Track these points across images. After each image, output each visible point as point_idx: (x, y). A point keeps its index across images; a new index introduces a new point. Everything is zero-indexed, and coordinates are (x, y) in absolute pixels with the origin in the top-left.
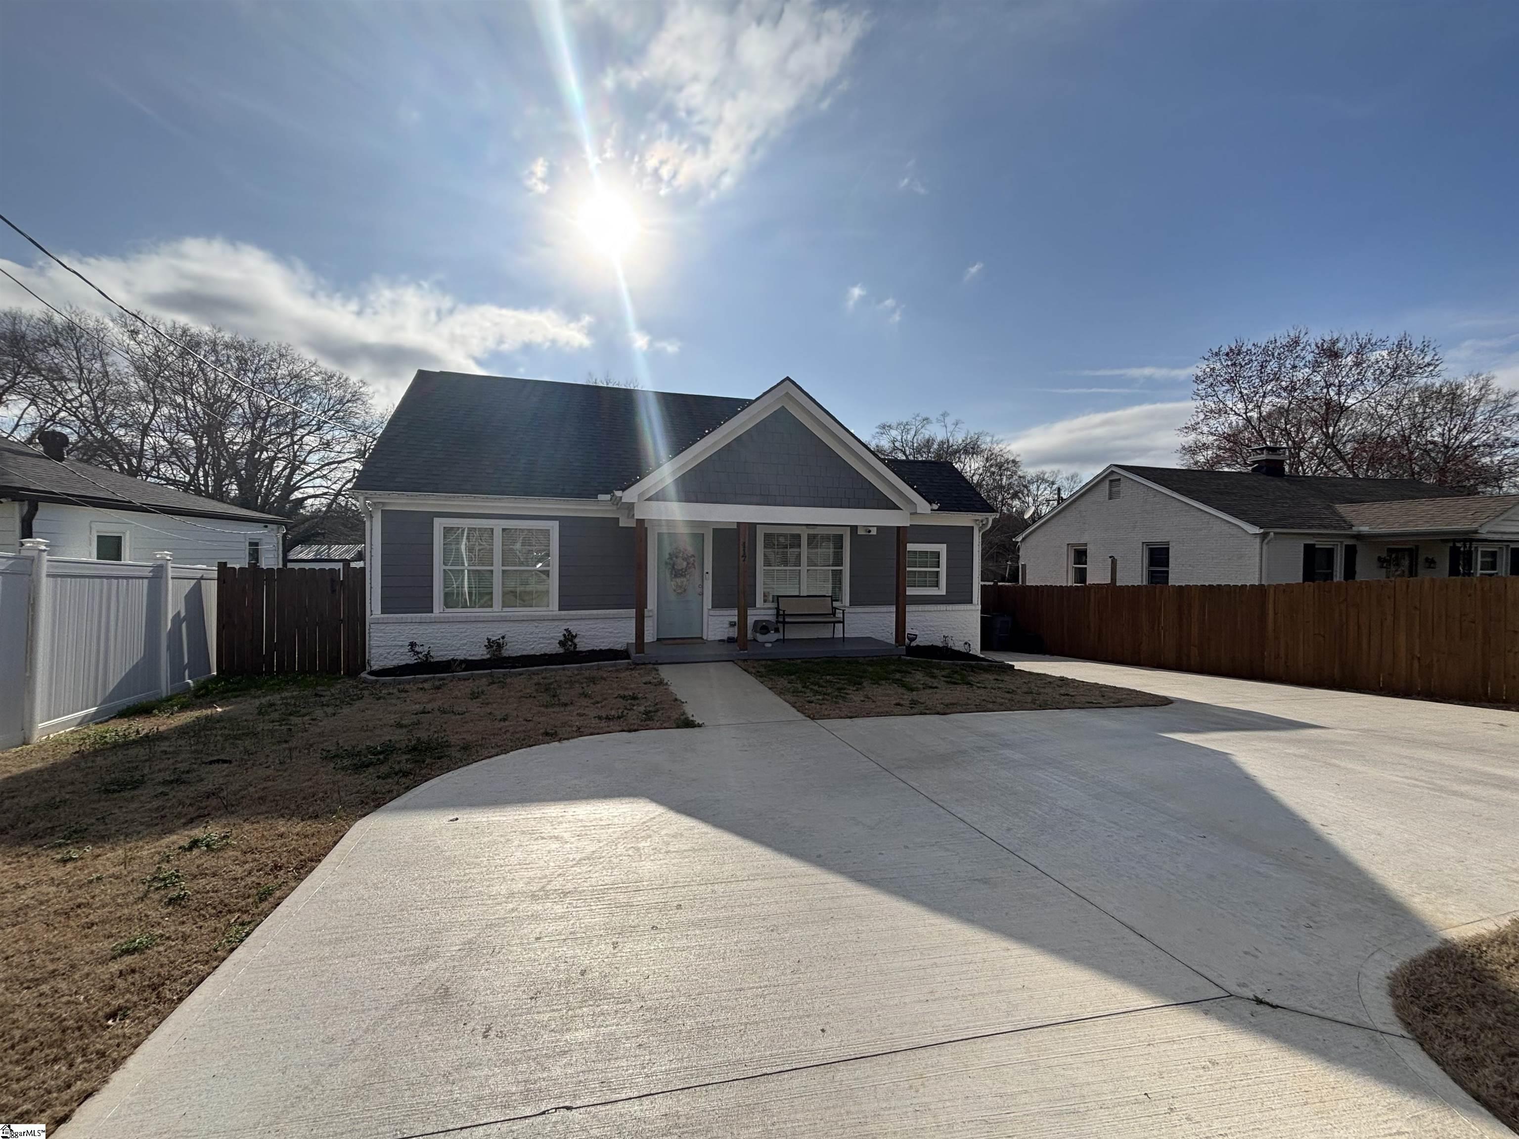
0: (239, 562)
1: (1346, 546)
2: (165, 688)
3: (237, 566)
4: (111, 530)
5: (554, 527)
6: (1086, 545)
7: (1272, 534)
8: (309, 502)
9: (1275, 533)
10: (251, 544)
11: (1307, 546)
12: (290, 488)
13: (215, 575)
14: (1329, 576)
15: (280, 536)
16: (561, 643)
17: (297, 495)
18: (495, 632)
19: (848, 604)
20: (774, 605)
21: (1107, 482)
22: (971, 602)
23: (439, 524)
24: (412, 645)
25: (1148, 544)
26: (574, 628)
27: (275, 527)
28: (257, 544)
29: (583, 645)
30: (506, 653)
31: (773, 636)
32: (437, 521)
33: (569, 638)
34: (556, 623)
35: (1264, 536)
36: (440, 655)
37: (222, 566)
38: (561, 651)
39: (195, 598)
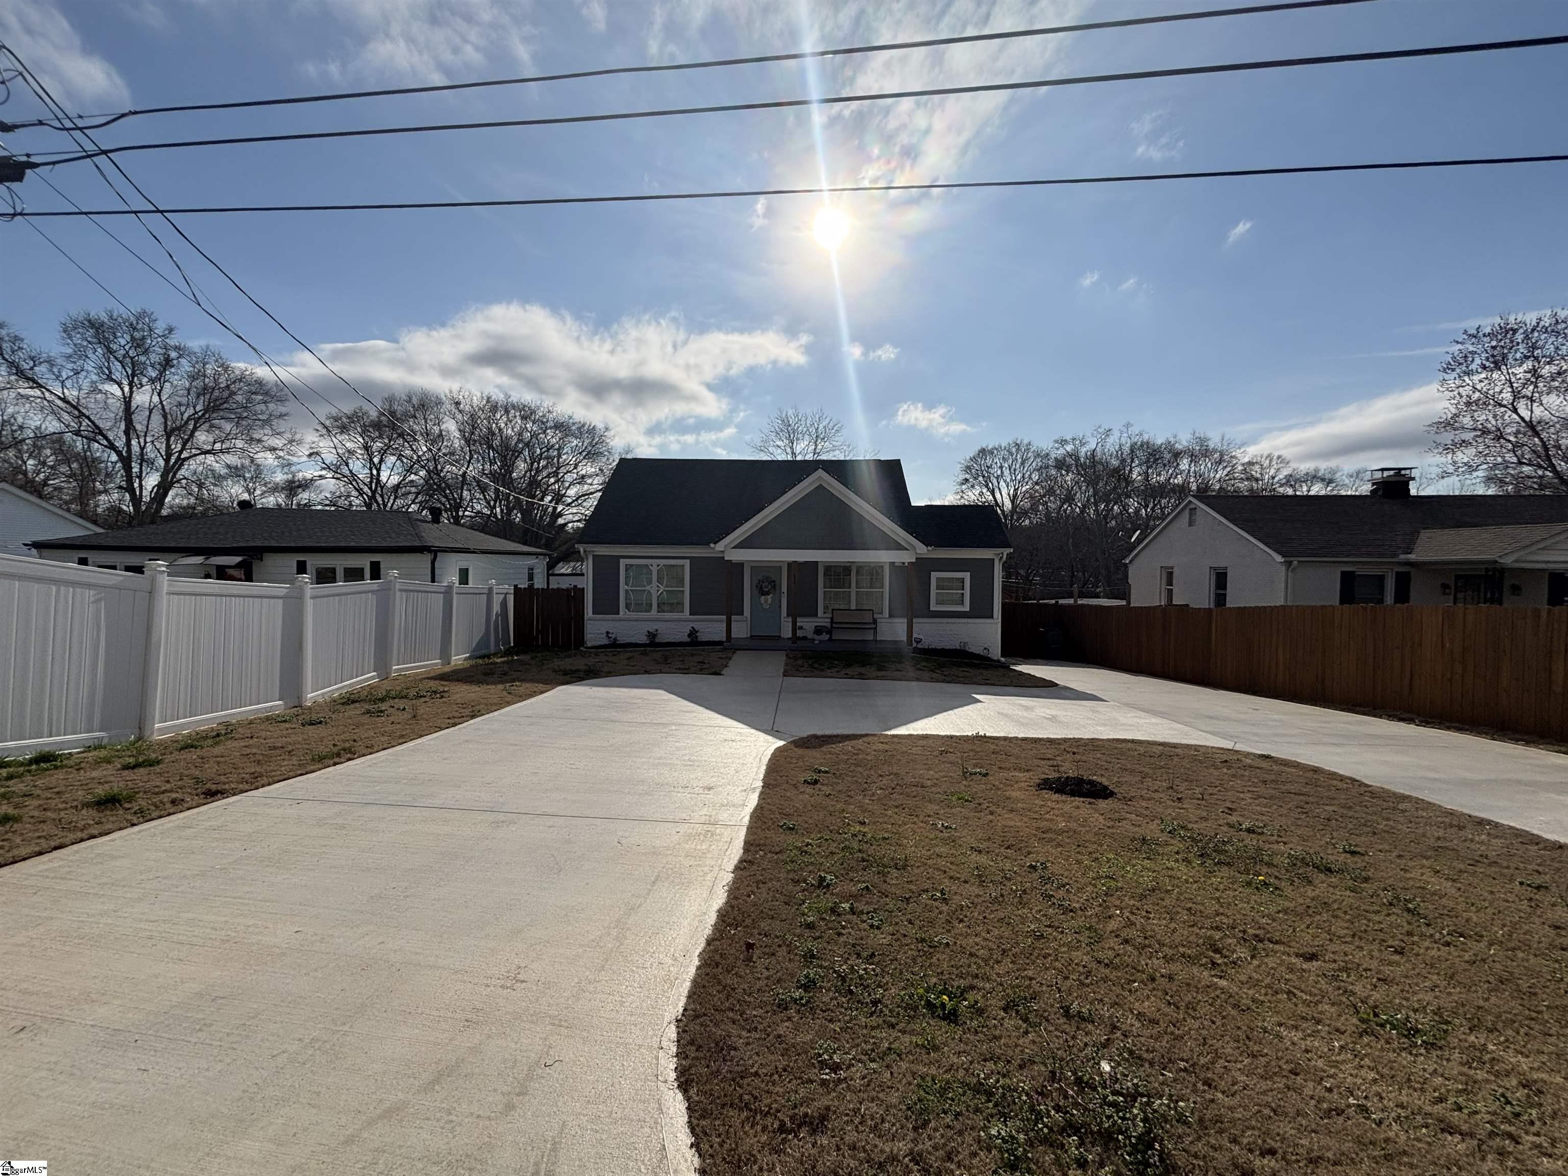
0: (523, 585)
1: (1397, 573)
2: (493, 649)
3: (522, 586)
4: (464, 565)
5: (687, 563)
6: (1172, 568)
7: (1295, 563)
8: (570, 525)
9: (1299, 562)
10: (529, 569)
11: (1344, 574)
12: (557, 515)
13: (512, 591)
14: (1381, 601)
15: (545, 563)
16: (689, 636)
17: (561, 521)
18: (652, 627)
19: (887, 616)
20: (830, 615)
21: (1187, 512)
22: (992, 617)
23: (623, 563)
24: (608, 633)
25: (1215, 569)
26: (697, 626)
27: (542, 557)
28: (532, 569)
29: (703, 637)
30: (657, 640)
31: (825, 637)
32: (622, 561)
33: (693, 633)
34: (686, 623)
35: (1288, 564)
36: (622, 640)
37: (516, 586)
38: (689, 640)
39: (504, 604)
